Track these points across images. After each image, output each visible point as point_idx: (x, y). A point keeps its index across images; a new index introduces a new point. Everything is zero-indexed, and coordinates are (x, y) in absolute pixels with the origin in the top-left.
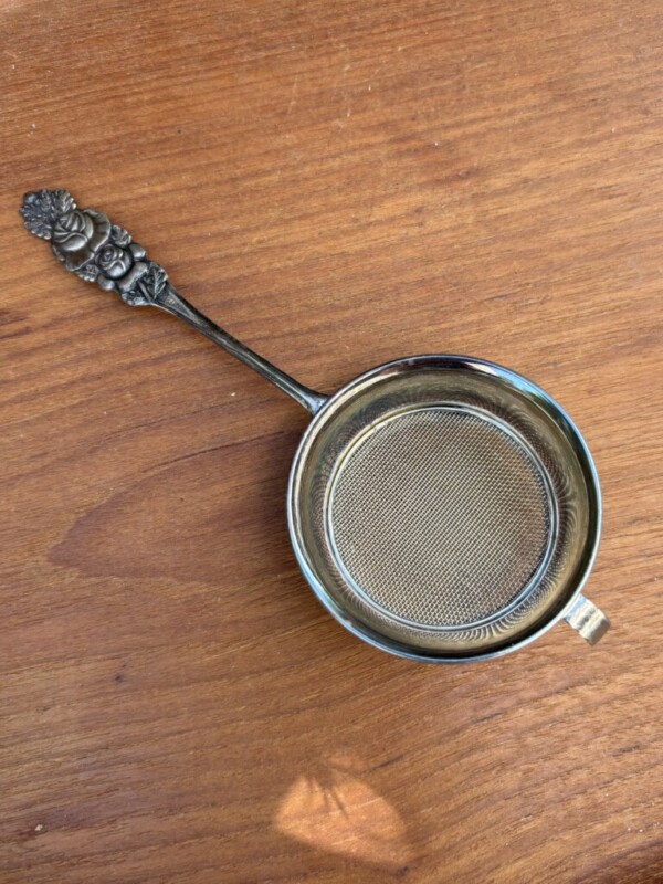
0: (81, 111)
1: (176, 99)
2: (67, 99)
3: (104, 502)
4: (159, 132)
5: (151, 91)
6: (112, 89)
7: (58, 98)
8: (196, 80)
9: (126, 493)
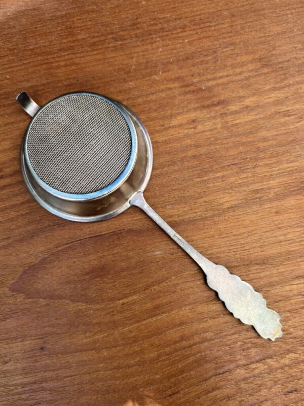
0: (31, 70)
1: (77, 64)
2: (24, 64)
3: (37, 262)
4: (68, 80)
5: (65, 60)
6: (46, 59)
7: (20, 64)
8: (86, 56)
9: (47, 258)
